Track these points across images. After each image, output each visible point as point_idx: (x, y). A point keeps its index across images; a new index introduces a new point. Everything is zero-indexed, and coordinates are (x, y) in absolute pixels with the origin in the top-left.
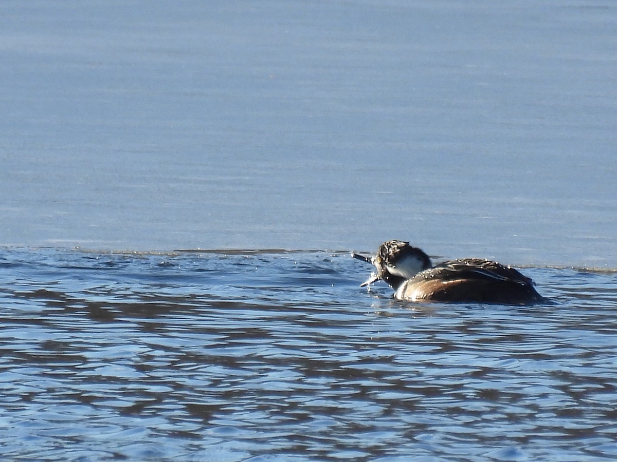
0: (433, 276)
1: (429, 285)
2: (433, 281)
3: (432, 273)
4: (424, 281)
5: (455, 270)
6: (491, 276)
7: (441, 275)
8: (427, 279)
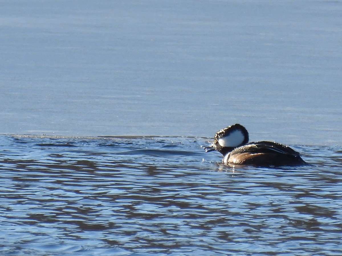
0: (245, 150)
1: (242, 156)
2: (245, 153)
3: (244, 149)
4: (240, 153)
5: (257, 148)
6: (278, 151)
7: (250, 150)
8: (242, 152)
